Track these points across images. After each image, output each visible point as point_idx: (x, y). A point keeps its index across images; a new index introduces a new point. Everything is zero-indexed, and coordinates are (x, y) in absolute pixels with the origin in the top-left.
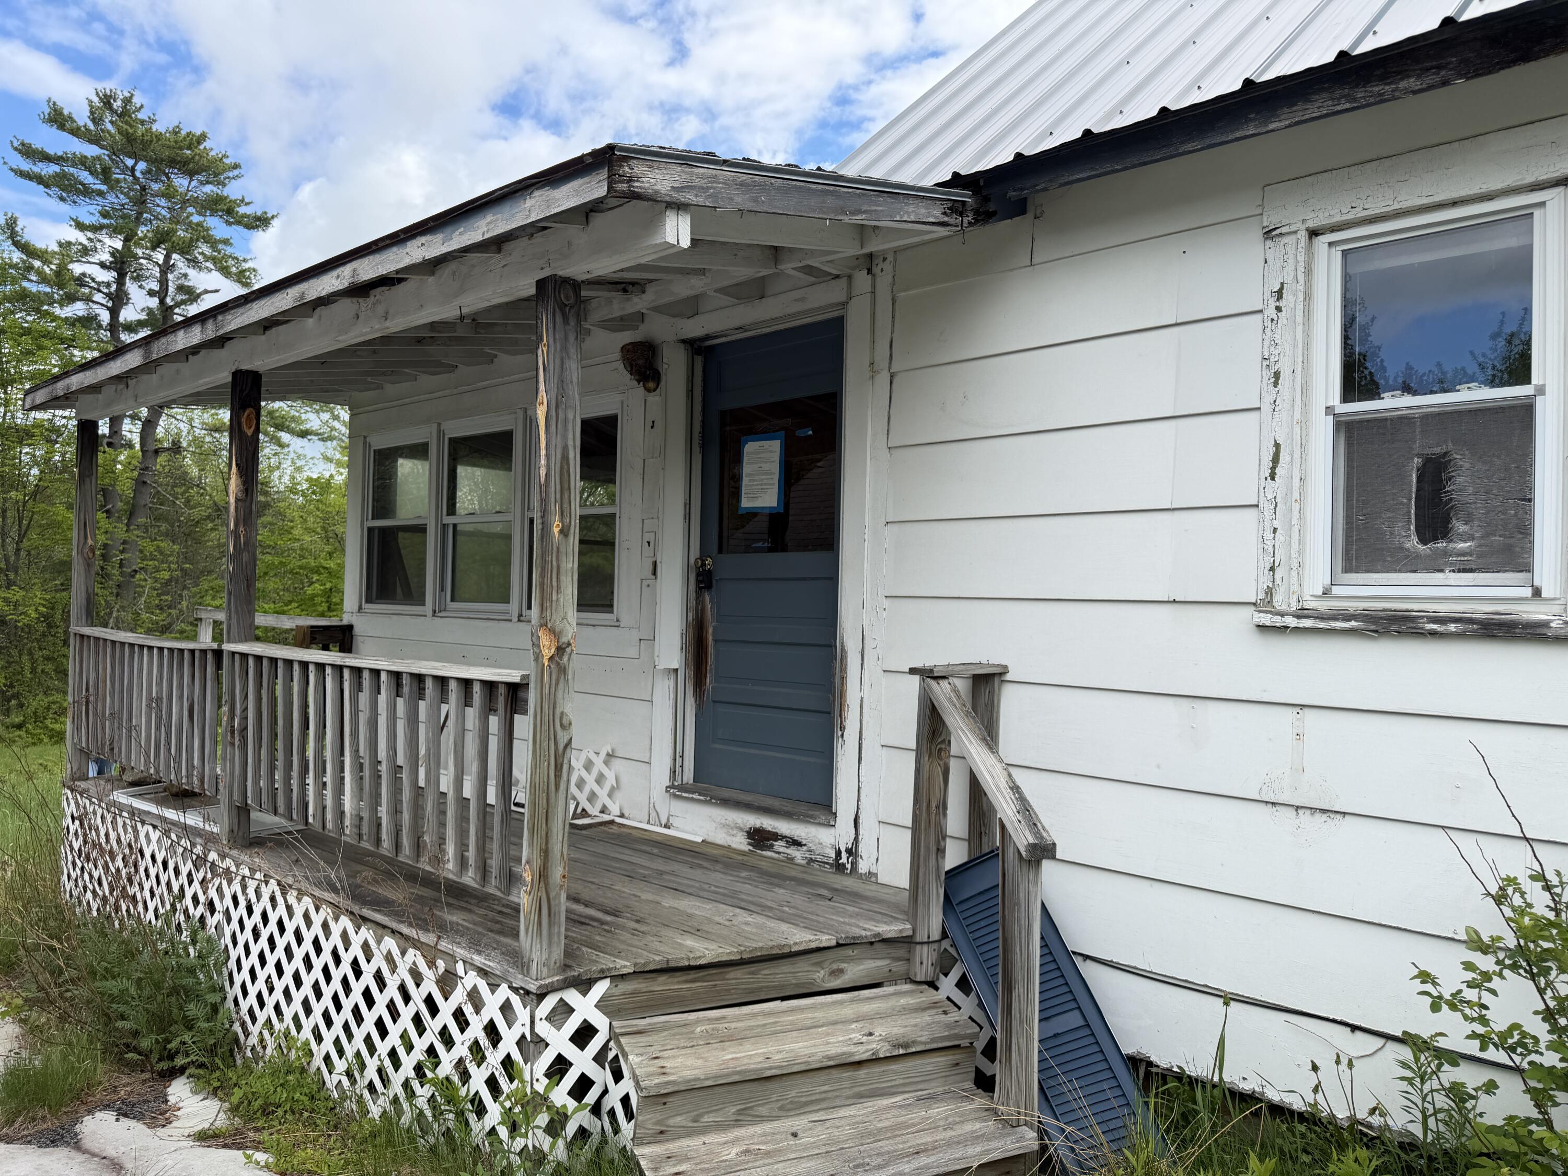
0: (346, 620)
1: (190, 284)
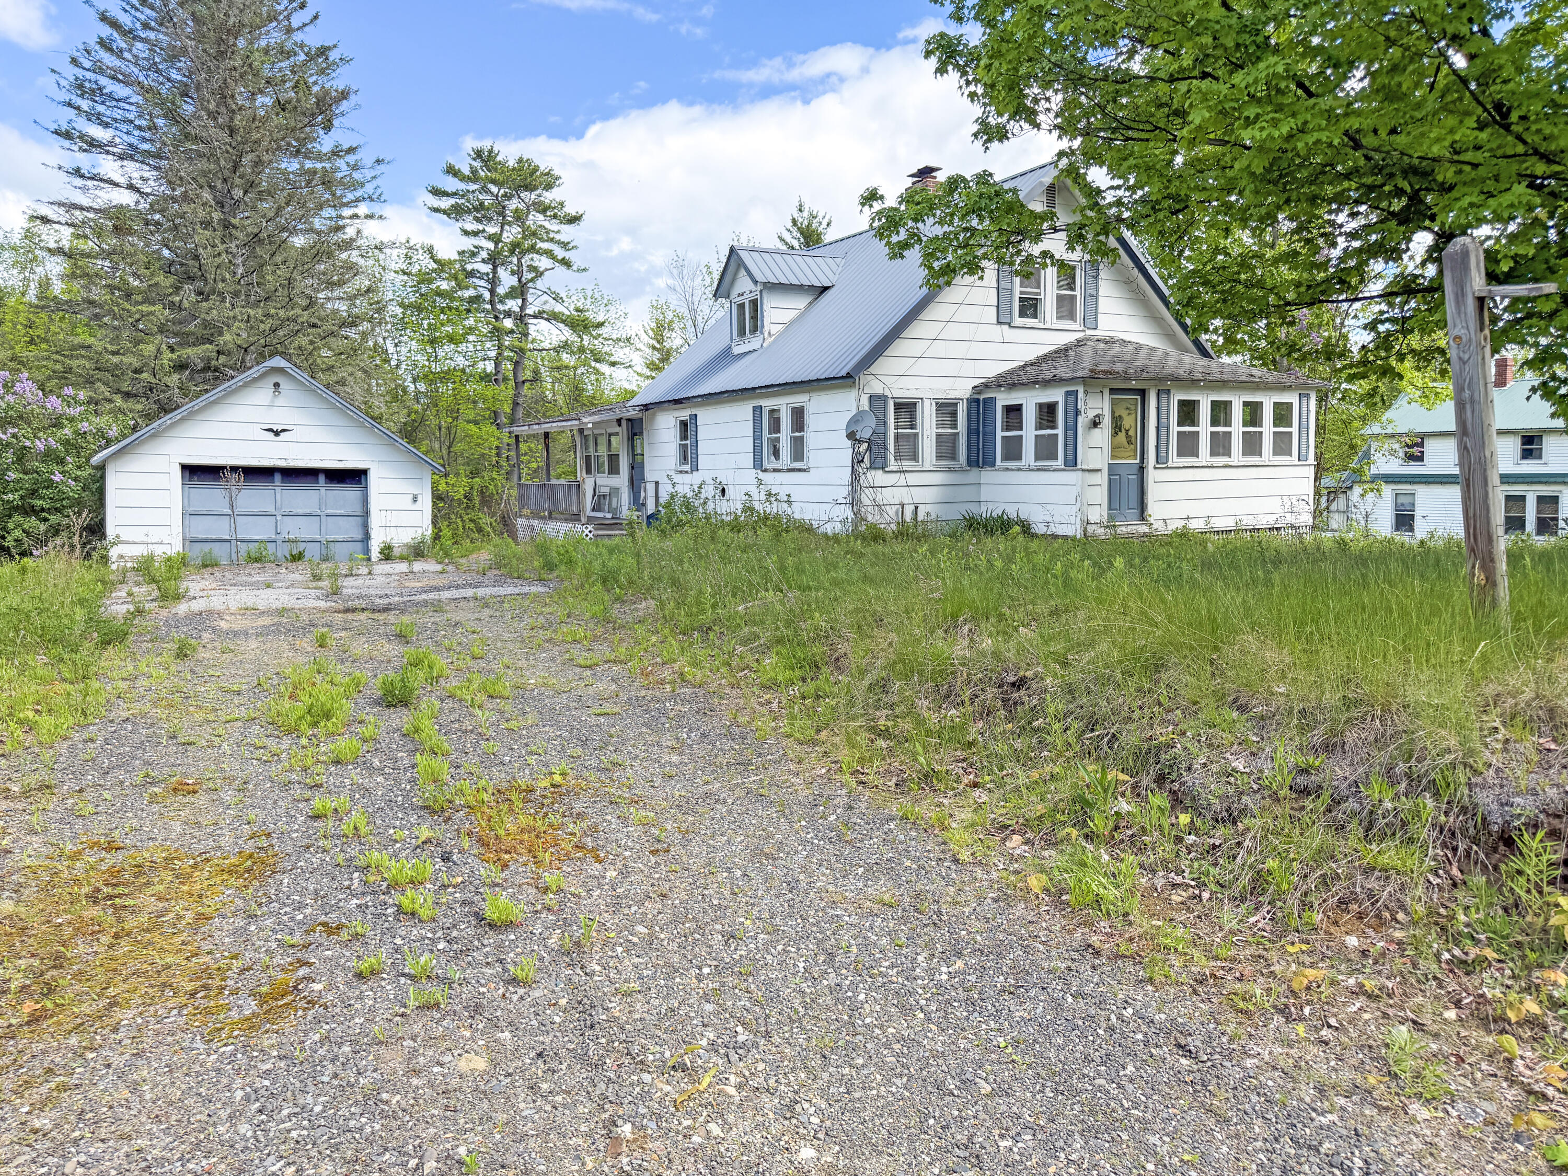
1: (536, 265)
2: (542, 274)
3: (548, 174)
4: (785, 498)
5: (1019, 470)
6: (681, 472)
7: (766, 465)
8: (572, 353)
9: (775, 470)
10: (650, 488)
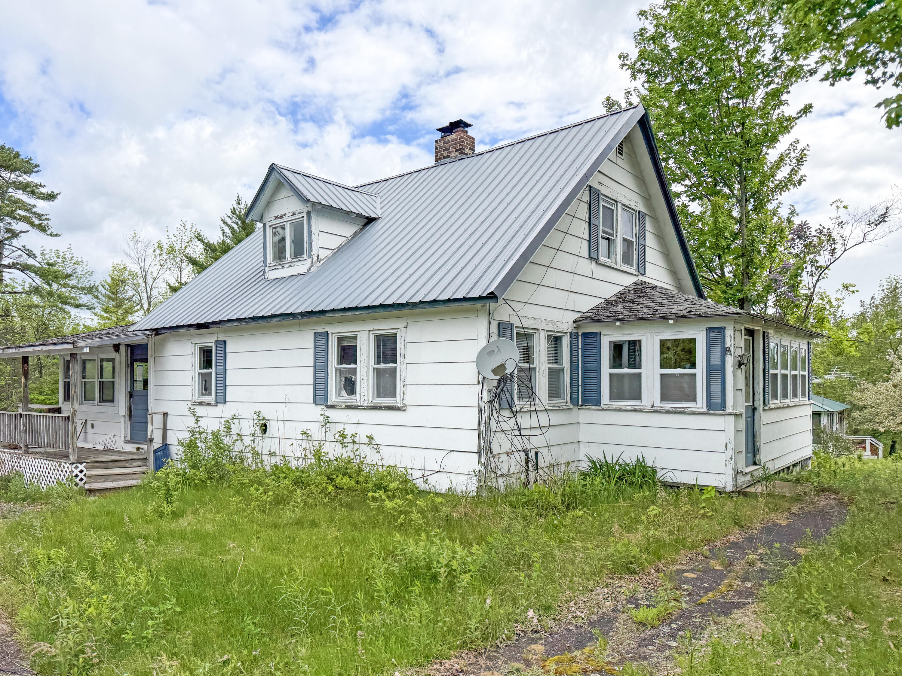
0: (59, 406)
1: (13, 228)
2: (18, 235)
3: (27, 162)
4: (366, 440)
5: (636, 411)
6: (201, 404)
7: (332, 398)
8: (42, 296)
9: (348, 407)
10: (158, 420)
